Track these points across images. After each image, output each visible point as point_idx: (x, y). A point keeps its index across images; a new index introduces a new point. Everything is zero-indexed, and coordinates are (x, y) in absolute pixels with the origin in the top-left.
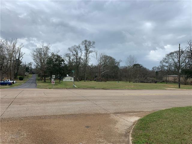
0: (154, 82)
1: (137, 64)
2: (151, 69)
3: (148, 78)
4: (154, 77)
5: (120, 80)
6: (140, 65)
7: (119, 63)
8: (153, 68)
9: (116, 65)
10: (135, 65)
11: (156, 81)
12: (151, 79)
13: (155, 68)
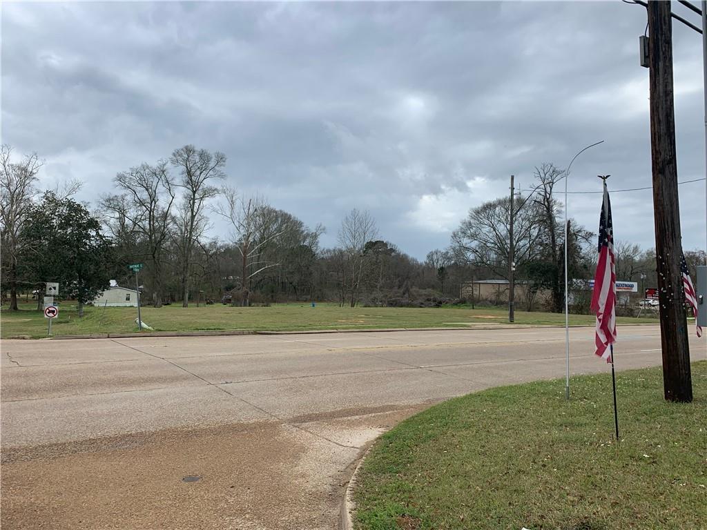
0: (433, 304)
1: (377, 242)
2: (422, 259)
3: (414, 290)
4: (433, 287)
5: (321, 299)
6: (385, 245)
7: (315, 236)
8: (430, 256)
9: (306, 243)
10: (371, 245)
11: (439, 299)
12: (423, 292)
13: (435, 257)
